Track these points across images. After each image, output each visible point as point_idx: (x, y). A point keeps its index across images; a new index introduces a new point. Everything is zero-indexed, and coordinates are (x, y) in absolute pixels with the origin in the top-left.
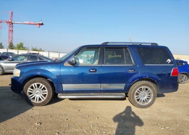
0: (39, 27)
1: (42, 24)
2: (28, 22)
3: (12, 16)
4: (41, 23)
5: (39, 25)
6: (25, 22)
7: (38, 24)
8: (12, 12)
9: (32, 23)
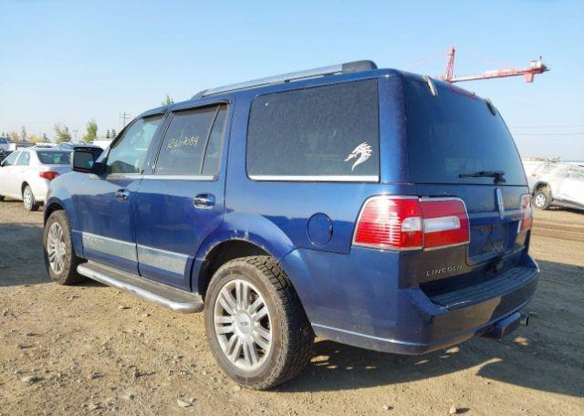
0: (532, 81)
1: (542, 69)
2: (495, 72)
3: (452, 62)
4: (539, 65)
5: (530, 75)
6: (488, 73)
7: (530, 72)
8: (454, 51)
9: (508, 70)
